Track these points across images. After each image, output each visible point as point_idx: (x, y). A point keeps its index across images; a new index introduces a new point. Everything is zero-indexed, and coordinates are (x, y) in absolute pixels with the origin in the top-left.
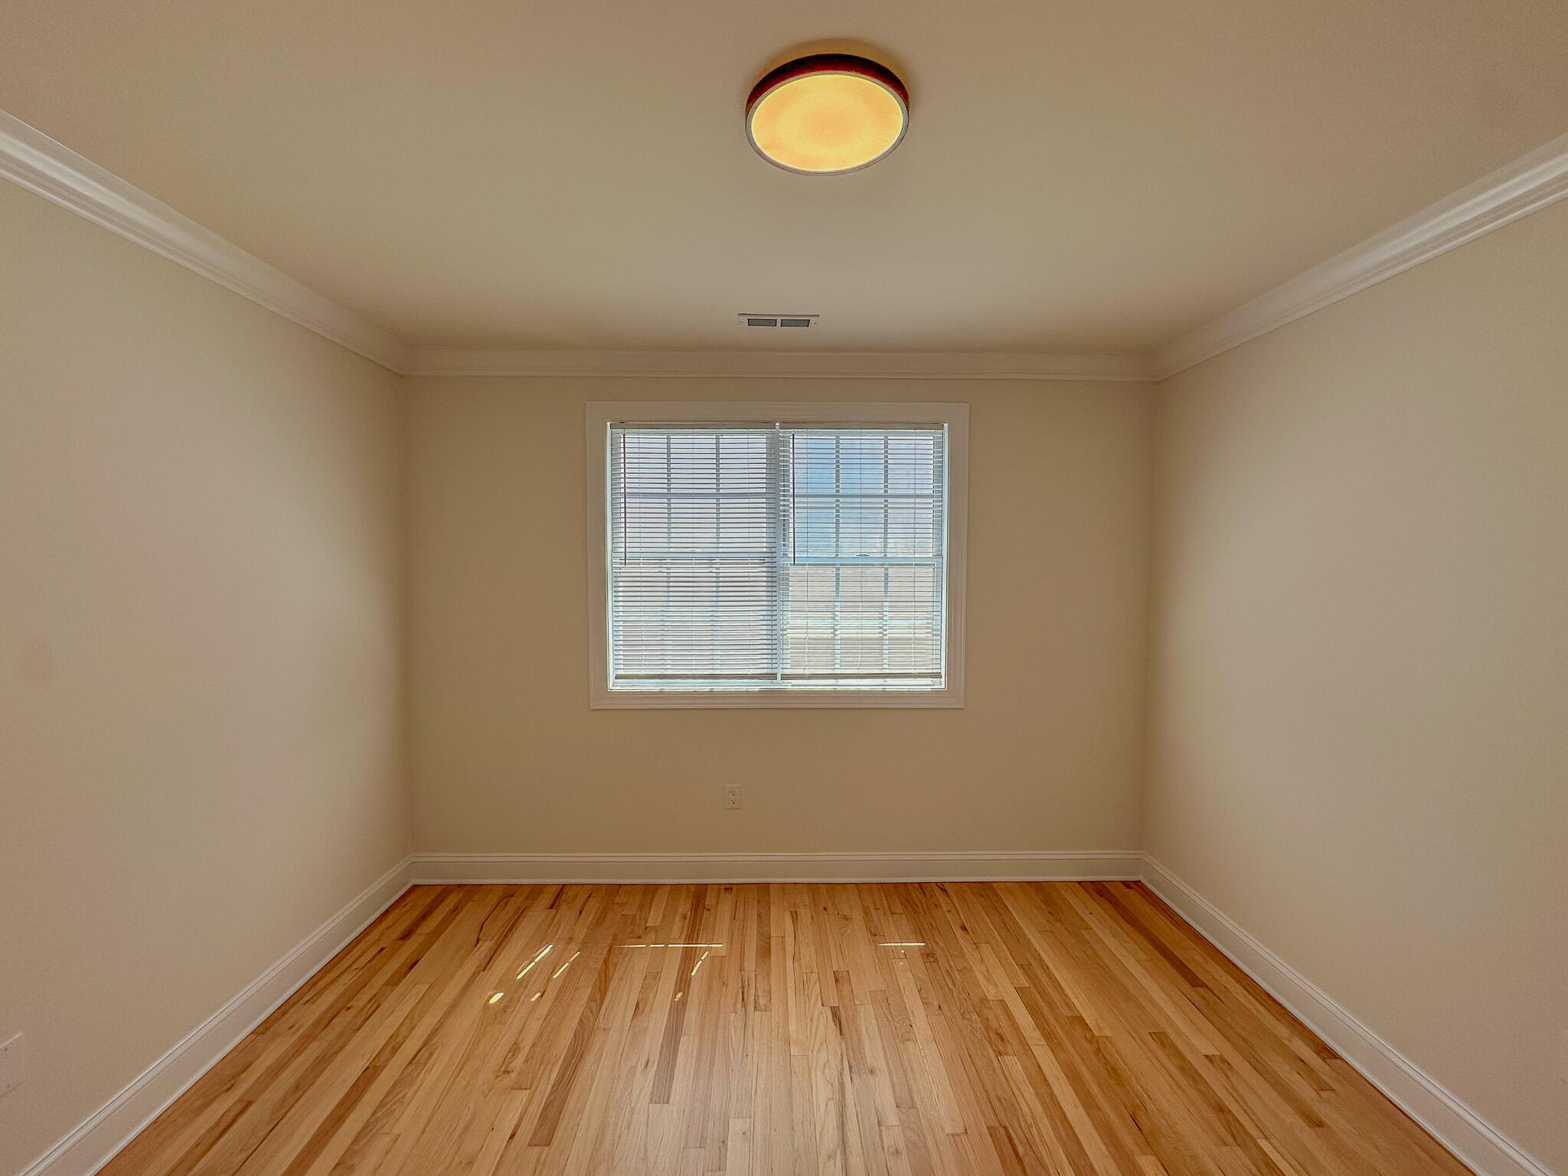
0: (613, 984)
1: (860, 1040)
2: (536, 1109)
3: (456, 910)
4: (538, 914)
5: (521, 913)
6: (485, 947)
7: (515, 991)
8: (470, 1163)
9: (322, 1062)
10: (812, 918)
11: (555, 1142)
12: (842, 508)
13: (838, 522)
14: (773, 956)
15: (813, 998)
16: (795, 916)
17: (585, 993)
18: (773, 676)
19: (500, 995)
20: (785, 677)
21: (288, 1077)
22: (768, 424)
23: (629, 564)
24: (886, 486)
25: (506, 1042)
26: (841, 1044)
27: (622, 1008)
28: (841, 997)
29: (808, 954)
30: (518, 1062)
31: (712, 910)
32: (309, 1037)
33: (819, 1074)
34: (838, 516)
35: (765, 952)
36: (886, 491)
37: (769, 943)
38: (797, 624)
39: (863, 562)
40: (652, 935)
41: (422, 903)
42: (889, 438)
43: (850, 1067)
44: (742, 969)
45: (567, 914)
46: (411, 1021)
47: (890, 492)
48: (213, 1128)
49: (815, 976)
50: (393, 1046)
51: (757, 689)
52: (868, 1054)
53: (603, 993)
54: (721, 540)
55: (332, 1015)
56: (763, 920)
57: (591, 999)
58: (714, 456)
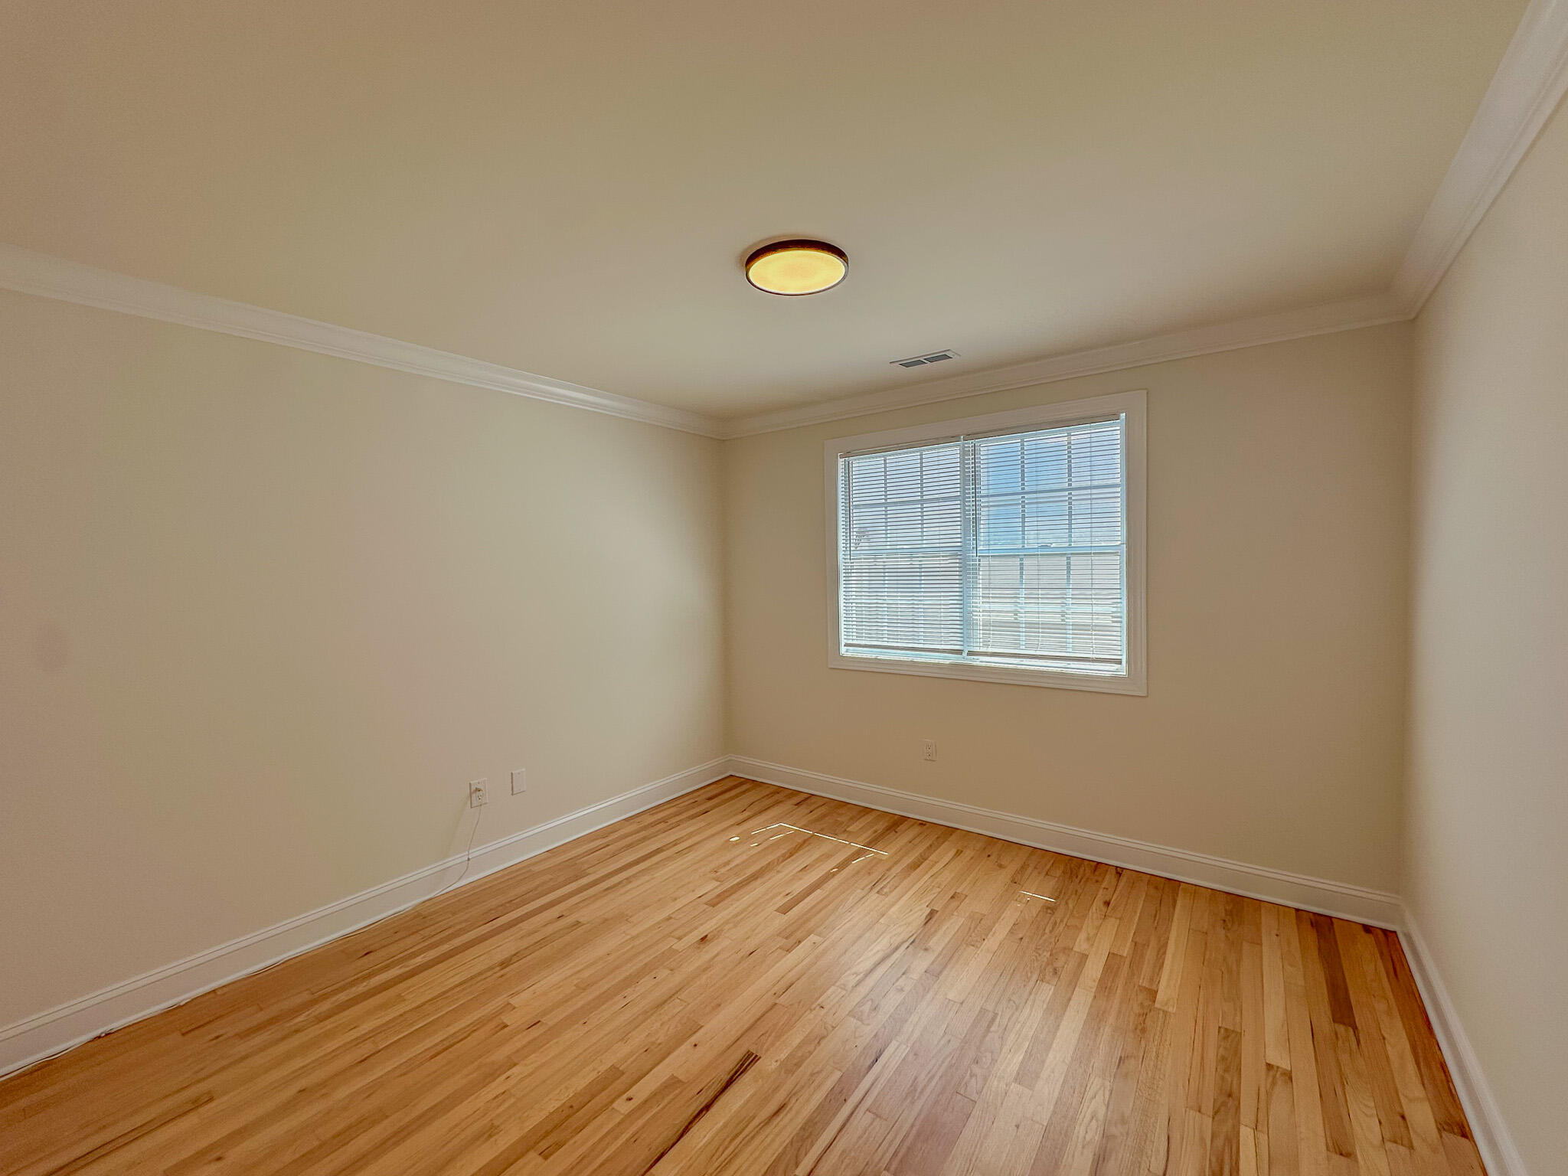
0: (801, 852)
1: (936, 931)
2: (718, 891)
3: (744, 792)
4: (789, 805)
5: (777, 803)
6: (746, 814)
7: (747, 838)
8: (676, 899)
9: (645, 839)
10: (972, 858)
11: (715, 908)
12: (1027, 504)
13: (1024, 517)
14: (918, 870)
15: (925, 900)
16: (959, 853)
17: (781, 852)
18: (959, 652)
19: (737, 838)
20: (970, 653)
21: (629, 840)
22: (954, 438)
23: (853, 559)
24: (1070, 480)
25: (725, 859)
26: (919, 929)
27: (796, 865)
28: (946, 907)
29: (947, 876)
30: (723, 870)
31: (897, 835)
32: (645, 828)
33: (888, 937)
34: (1023, 511)
35: (915, 866)
36: (1070, 485)
37: (922, 863)
38: (984, 608)
39: (1046, 552)
40: (845, 836)
41: (730, 783)
42: (1072, 434)
43: (913, 942)
44: (889, 869)
45: (803, 810)
46: (690, 836)
47: (1074, 485)
48: (590, 850)
49: (938, 890)
50: (675, 843)
51: (948, 662)
52: (935, 939)
53: (791, 855)
54: (925, 538)
55: (659, 822)
56: (931, 848)
57: (783, 855)
58: (919, 469)
